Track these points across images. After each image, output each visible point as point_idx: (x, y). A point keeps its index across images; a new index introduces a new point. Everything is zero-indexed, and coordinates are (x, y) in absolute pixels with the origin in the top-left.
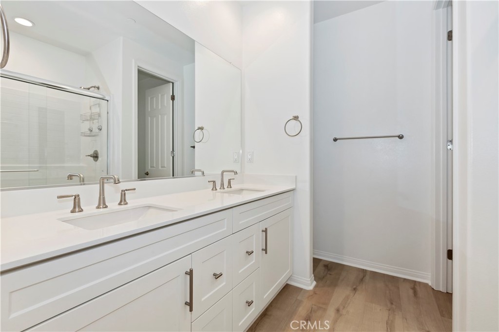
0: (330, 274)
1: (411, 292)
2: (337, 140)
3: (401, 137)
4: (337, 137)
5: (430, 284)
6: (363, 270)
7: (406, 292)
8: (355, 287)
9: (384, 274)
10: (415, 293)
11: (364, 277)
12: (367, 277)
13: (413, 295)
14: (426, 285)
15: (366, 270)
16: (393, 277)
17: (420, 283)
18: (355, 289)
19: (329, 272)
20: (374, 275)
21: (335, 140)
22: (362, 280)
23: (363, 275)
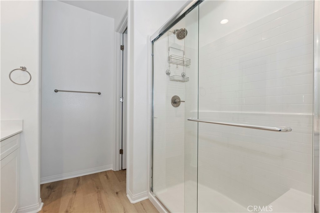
0: (54, 191)
1: (105, 177)
2: (58, 91)
3: (99, 94)
4: (58, 89)
5: (112, 170)
6: (77, 177)
7: (103, 178)
8: (74, 191)
9: (90, 175)
10: (107, 177)
11: (79, 182)
12: (81, 181)
13: (106, 178)
14: (111, 171)
15: (79, 177)
16: (95, 174)
17: (108, 171)
18: (75, 192)
19: (52, 190)
20: (85, 177)
21: (56, 91)
22: (78, 184)
23: (78, 181)
